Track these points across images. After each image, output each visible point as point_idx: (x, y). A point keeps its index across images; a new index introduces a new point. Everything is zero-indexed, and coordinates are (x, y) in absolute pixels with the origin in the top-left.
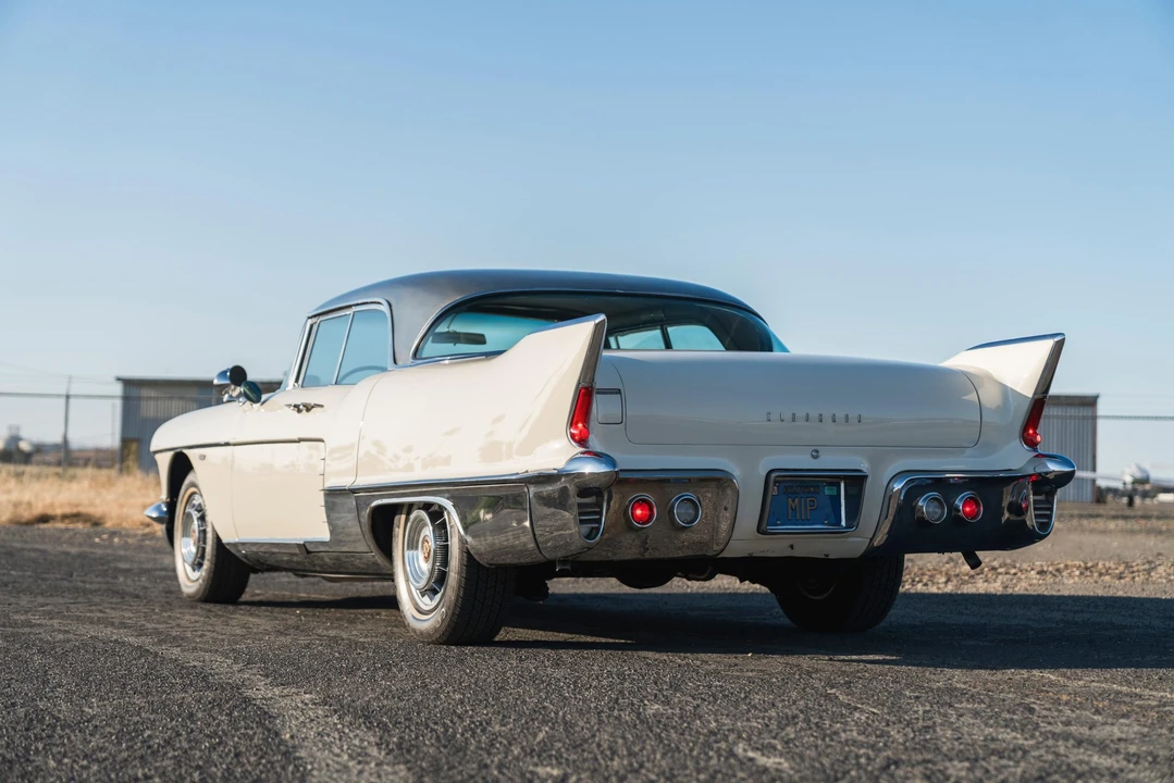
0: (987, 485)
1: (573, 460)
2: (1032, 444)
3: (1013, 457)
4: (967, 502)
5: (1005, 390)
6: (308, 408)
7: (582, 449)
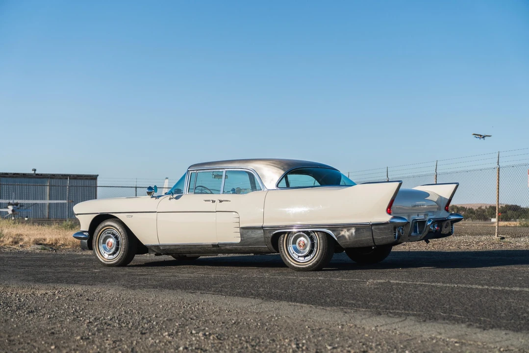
0: (440, 222)
1: (392, 218)
2: (447, 210)
3: (443, 214)
4: (438, 226)
5: (441, 197)
6: (221, 201)
7: (392, 216)
